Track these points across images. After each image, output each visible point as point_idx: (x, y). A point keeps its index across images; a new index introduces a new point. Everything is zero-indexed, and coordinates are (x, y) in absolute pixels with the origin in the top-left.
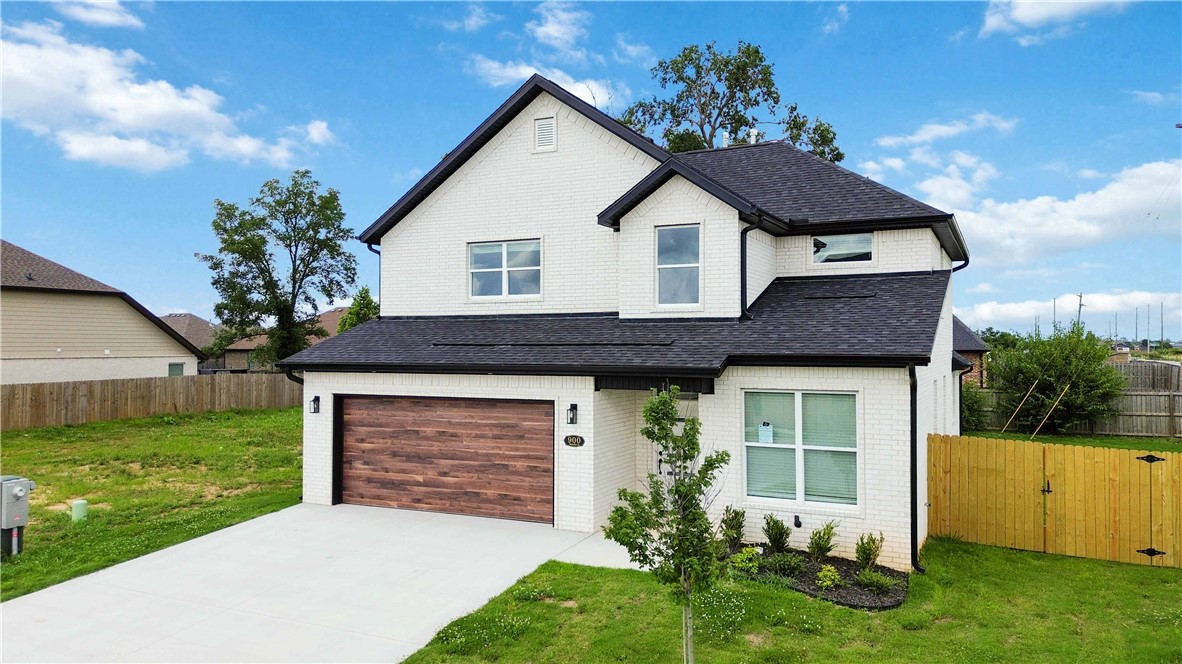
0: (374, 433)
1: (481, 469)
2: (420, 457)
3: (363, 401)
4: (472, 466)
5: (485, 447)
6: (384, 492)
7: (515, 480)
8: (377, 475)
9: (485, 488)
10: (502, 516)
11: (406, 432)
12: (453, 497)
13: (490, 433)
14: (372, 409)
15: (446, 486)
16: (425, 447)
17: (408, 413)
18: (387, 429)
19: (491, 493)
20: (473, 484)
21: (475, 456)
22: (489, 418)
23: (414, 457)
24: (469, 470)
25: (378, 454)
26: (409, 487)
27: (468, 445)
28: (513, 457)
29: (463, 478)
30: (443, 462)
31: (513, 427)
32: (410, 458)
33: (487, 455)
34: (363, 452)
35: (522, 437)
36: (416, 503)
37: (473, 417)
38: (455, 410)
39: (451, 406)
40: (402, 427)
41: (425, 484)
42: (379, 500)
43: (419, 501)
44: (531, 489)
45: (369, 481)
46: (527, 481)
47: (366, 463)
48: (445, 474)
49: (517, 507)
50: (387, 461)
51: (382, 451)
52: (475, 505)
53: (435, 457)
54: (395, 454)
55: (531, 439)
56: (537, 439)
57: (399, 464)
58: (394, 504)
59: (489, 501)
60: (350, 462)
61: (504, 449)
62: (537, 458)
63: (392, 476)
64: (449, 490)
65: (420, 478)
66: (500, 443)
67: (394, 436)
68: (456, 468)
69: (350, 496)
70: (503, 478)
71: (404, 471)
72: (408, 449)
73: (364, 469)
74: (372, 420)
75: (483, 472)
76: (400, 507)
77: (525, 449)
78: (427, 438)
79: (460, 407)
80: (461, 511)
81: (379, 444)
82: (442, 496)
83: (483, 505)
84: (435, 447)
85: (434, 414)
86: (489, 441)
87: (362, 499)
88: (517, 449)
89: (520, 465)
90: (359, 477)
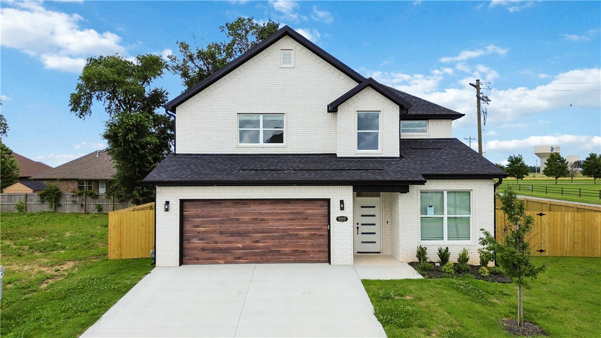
0: (207, 221)
1: (281, 238)
2: (240, 234)
3: (197, 203)
4: (275, 236)
5: (282, 225)
6: (214, 255)
7: (302, 242)
8: (209, 246)
9: (283, 247)
10: (295, 262)
11: (230, 219)
12: (263, 254)
13: (286, 217)
14: (205, 207)
15: (258, 248)
16: (243, 227)
17: (232, 209)
18: (216, 219)
19: (287, 250)
20: (276, 246)
21: (277, 230)
22: (285, 209)
23: (236, 233)
24: (273, 238)
25: (210, 234)
26: (232, 251)
27: (272, 225)
28: (301, 230)
29: (270, 243)
30: (256, 235)
31: (301, 213)
32: (233, 234)
33: (284, 229)
34: (199, 233)
35: (306, 219)
36: (237, 260)
37: (275, 209)
38: (263, 206)
39: (260, 203)
40: (227, 217)
41: (243, 248)
42: (211, 261)
43: (239, 258)
44: (312, 246)
45: (203, 249)
46: (310, 242)
47: (200, 239)
48: (257, 242)
49: (303, 256)
50: (216, 237)
51: (213, 232)
52: (277, 257)
53: (250, 232)
54: (222, 233)
55: (312, 219)
56: (316, 219)
57: (224, 238)
58: (221, 261)
59: (286, 254)
60: (189, 240)
61: (295, 225)
62: (315, 229)
63: (220, 245)
64: (260, 251)
65: (240, 245)
66: (293, 222)
67: (222, 222)
68: (264, 238)
69: (188, 260)
70: (295, 241)
71: (229, 242)
72: (232, 229)
73: (199, 243)
74: (205, 214)
75: (282, 239)
76: (225, 263)
77: (308, 225)
78: (246, 223)
79: (267, 204)
80: (268, 262)
81: (210, 228)
82: (255, 254)
83: (282, 257)
84: (251, 227)
85: (249, 209)
86: (285, 222)
87: (197, 261)
88: (303, 225)
89: (305, 233)
90: (195, 248)
